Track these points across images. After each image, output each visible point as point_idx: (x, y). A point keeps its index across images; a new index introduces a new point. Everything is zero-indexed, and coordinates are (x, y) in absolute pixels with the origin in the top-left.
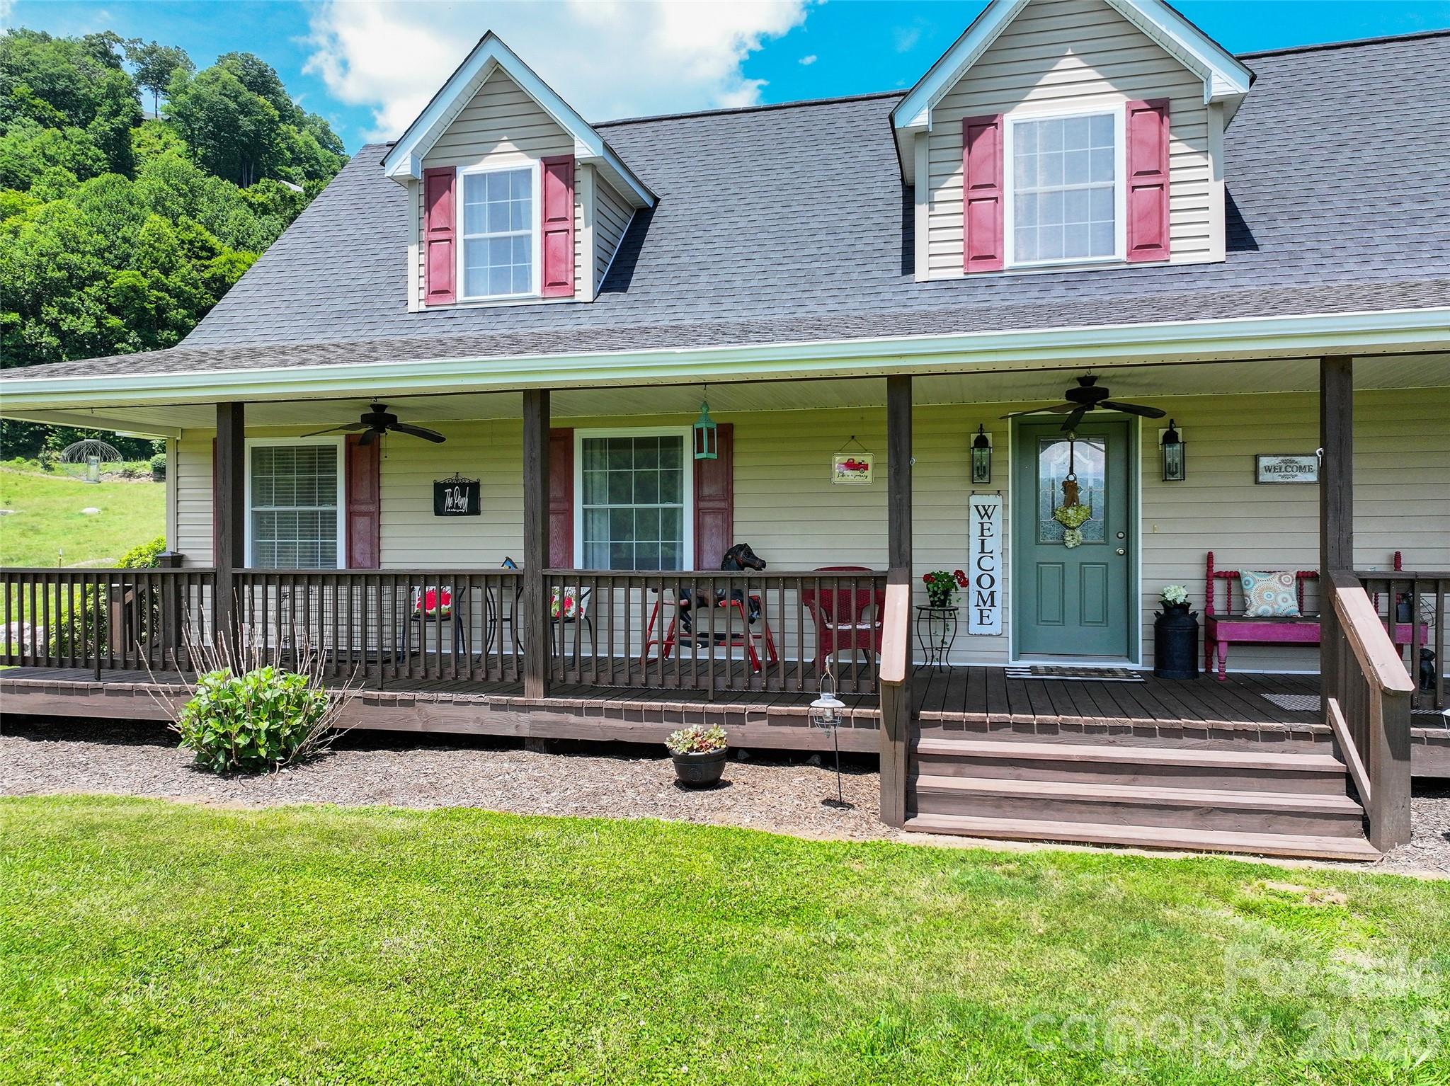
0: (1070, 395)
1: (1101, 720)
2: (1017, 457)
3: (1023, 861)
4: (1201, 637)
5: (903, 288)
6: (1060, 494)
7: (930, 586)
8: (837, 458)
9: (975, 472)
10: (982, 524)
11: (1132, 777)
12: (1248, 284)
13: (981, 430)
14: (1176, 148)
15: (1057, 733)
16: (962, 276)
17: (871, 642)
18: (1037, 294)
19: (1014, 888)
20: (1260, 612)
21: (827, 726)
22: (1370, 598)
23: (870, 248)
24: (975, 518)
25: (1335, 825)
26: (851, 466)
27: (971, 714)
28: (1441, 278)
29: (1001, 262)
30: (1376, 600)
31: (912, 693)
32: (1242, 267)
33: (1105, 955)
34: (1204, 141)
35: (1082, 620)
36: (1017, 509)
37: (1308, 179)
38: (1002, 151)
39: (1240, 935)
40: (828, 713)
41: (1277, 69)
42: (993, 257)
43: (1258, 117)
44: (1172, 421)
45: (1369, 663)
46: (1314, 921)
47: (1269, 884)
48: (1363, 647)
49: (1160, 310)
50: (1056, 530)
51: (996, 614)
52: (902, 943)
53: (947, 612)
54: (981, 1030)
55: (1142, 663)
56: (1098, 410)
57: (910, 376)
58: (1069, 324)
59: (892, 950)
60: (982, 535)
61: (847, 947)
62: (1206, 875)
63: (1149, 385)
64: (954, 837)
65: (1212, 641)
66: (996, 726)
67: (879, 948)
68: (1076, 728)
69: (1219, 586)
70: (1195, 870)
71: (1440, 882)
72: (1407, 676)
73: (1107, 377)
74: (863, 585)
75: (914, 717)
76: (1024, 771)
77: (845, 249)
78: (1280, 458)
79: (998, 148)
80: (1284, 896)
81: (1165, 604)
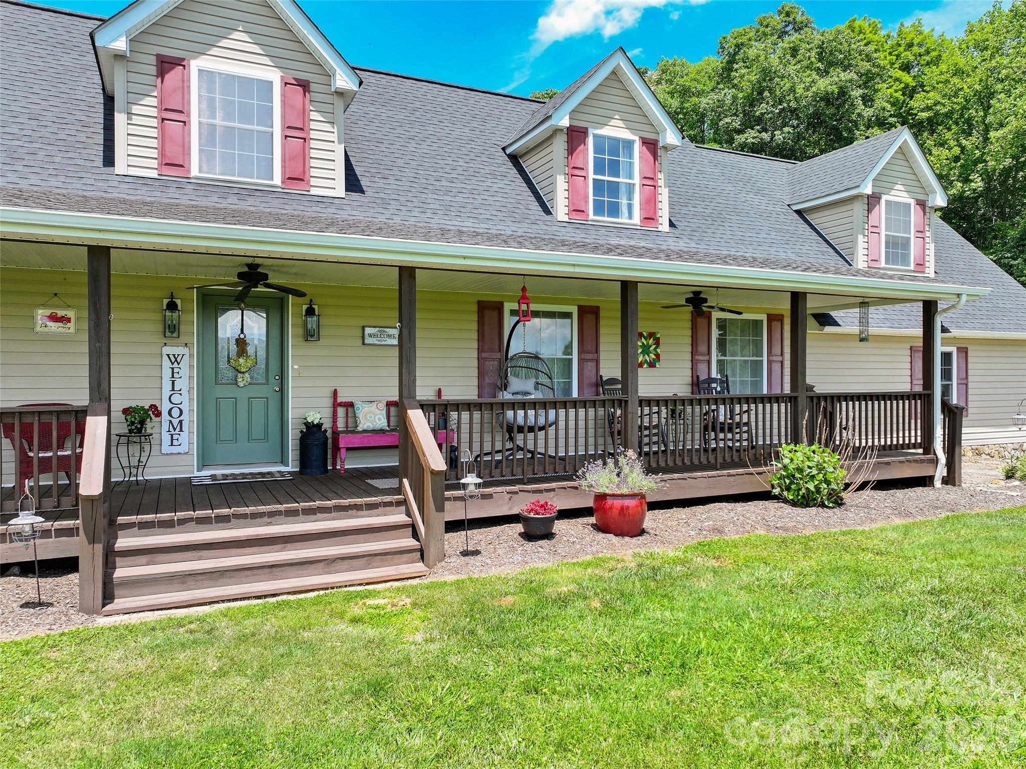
0: (241, 275)
1: (262, 508)
2: (201, 320)
3: (201, 620)
4: (330, 446)
5: (104, 177)
6: (234, 348)
7: (128, 417)
8: (40, 311)
9: (167, 330)
10: (173, 369)
11: (283, 545)
12: (359, 215)
13: (172, 296)
14: (314, 116)
15: (230, 521)
16: (156, 176)
17: (72, 465)
18: (216, 200)
19: (194, 642)
20: (365, 427)
21: (26, 540)
22: (425, 416)
23: (72, 139)
24: (166, 364)
25: (405, 557)
26: (54, 318)
27: (162, 515)
28: (460, 228)
29: (189, 171)
30: (429, 417)
31: (110, 502)
32: (355, 203)
33: (263, 674)
34: (331, 115)
35: (250, 439)
36: (201, 358)
37: (393, 155)
38: (189, 87)
39: (350, 638)
40: (27, 528)
41: (375, 82)
42: (182, 166)
43: (365, 109)
44: (311, 300)
45: (424, 455)
46: (393, 619)
47: (369, 602)
48: (421, 446)
49: (304, 223)
50: (230, 374)
51: (184, 438)
52: (96, 708)
53: (143, 438)
54: (164, 758)
55: (292, 467)
56: (261, 289)
57: (109, 248)
58: (239, 224)
59: (85, 716)
60: (173, 377)
61: (41, 725)
62: (330, 603)
63: (296, 274)
64: (146, 613)
65: (336, 448)
66: (182, 522)
67: (73, 718)
68: (244, 516)
69: (341, 411)
70: (323, 602)
71: (458, 581)
72: (444, 462)
73: (267, 266)
74: (64, 418)
75: (112, 523)
76: (204, 553)
77: (48, 135)
78: (378, 329)
79: (186, 84)
80: (377, 607)
81: (307, 424)
